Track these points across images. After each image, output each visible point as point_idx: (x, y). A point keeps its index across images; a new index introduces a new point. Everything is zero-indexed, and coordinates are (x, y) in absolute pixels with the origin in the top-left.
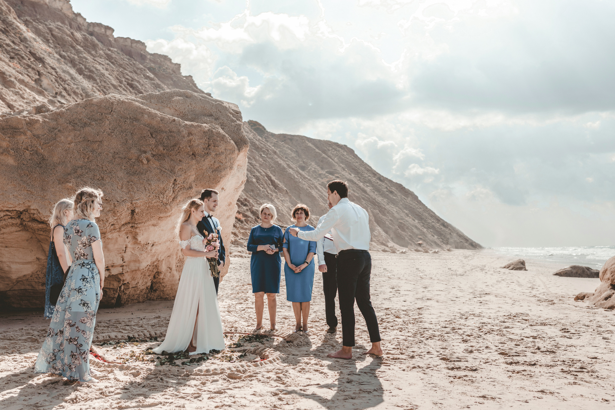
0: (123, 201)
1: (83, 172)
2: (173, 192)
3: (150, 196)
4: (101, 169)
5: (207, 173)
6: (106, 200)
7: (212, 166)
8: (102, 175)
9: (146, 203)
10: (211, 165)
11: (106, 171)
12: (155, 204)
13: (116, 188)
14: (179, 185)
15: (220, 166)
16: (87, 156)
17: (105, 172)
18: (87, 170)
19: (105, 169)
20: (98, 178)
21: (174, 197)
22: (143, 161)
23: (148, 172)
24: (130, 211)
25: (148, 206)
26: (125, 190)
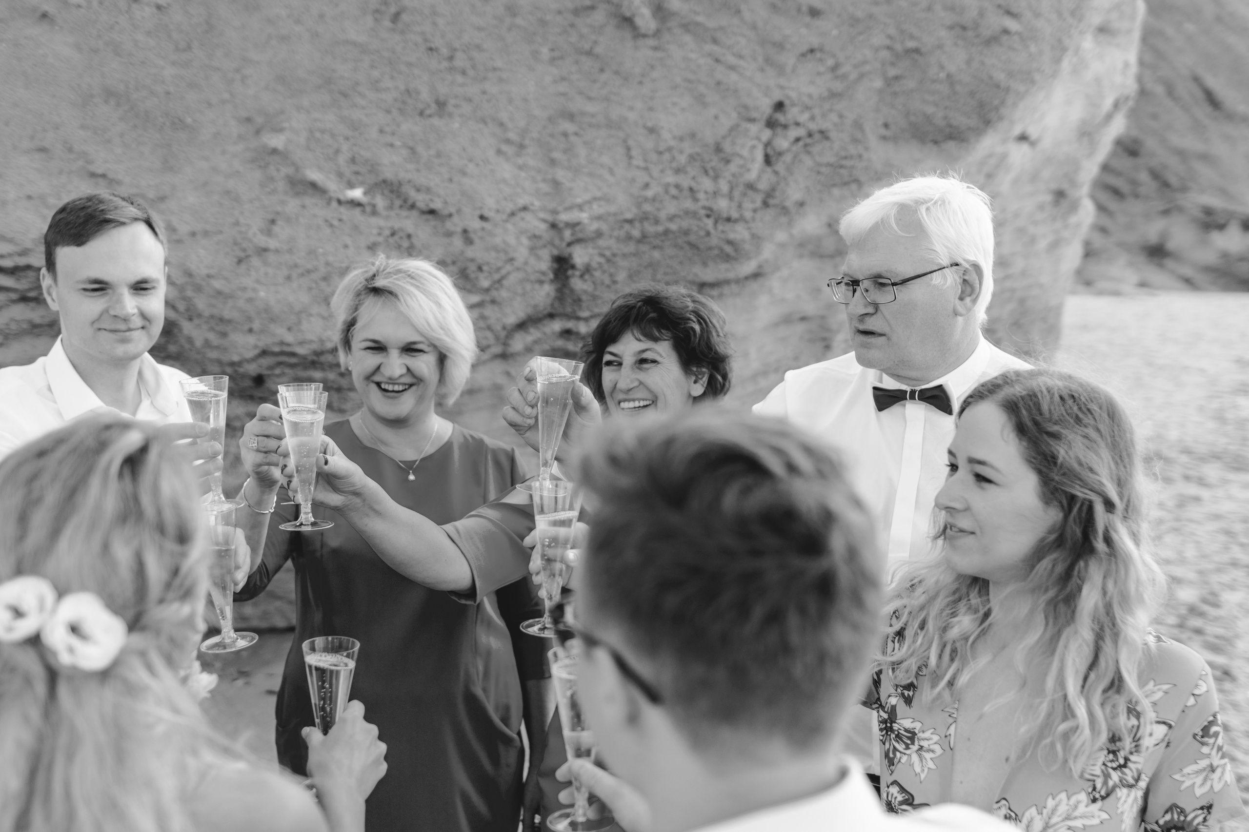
0: (513, 214)
1: (357, 84)
2: (768, 160)
3: (647, 186)
4: (445, 64)
5: (942, 67)
6: (432, 212)
7: (970, 34)
8: (443, 90)
9: (630, 222)
10: (964, 28)
11: (464, 73)
12: (673, 227)
13: (491, 153)
14: (801, 132)
15: (1006, 32)
16: (393, 10)
17: (460, 79)
18: (376, 74)
19: (460, 61)
20: (420, 106)
21: (773, 189)
22: (639, 21)
23: (655, 74)
24: (545, 265)
25: (636, 233)
26: (531, 162)
